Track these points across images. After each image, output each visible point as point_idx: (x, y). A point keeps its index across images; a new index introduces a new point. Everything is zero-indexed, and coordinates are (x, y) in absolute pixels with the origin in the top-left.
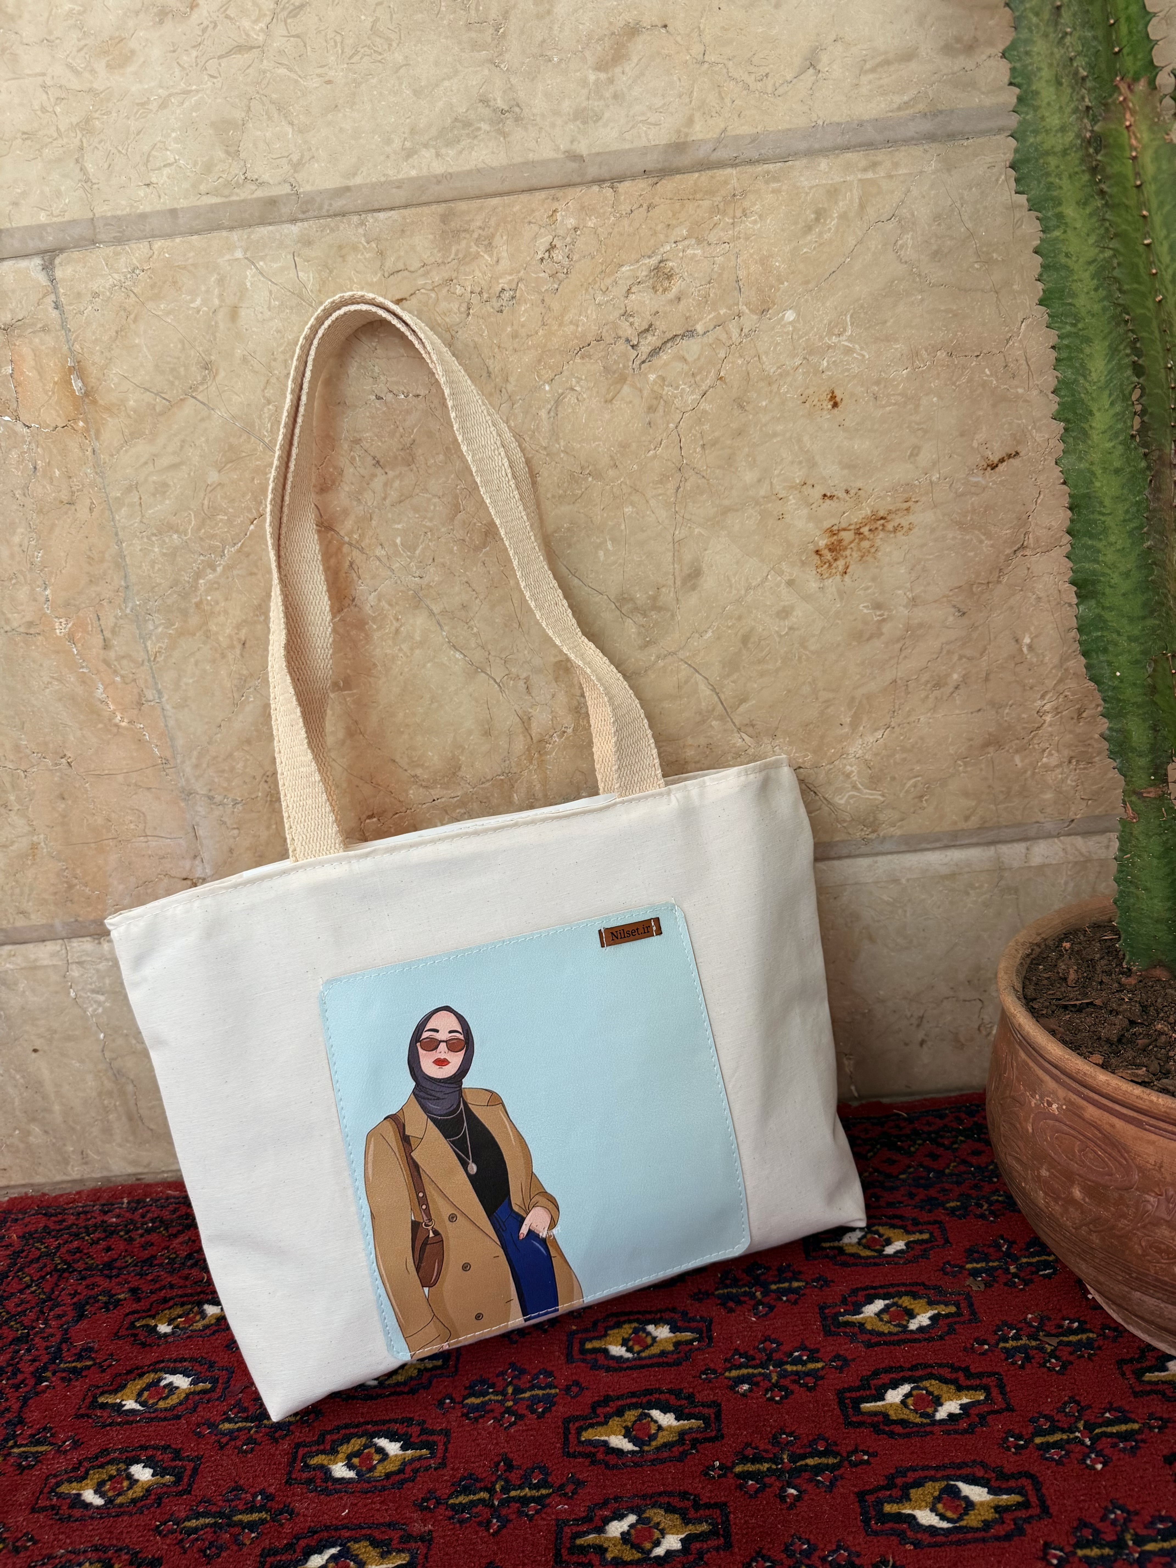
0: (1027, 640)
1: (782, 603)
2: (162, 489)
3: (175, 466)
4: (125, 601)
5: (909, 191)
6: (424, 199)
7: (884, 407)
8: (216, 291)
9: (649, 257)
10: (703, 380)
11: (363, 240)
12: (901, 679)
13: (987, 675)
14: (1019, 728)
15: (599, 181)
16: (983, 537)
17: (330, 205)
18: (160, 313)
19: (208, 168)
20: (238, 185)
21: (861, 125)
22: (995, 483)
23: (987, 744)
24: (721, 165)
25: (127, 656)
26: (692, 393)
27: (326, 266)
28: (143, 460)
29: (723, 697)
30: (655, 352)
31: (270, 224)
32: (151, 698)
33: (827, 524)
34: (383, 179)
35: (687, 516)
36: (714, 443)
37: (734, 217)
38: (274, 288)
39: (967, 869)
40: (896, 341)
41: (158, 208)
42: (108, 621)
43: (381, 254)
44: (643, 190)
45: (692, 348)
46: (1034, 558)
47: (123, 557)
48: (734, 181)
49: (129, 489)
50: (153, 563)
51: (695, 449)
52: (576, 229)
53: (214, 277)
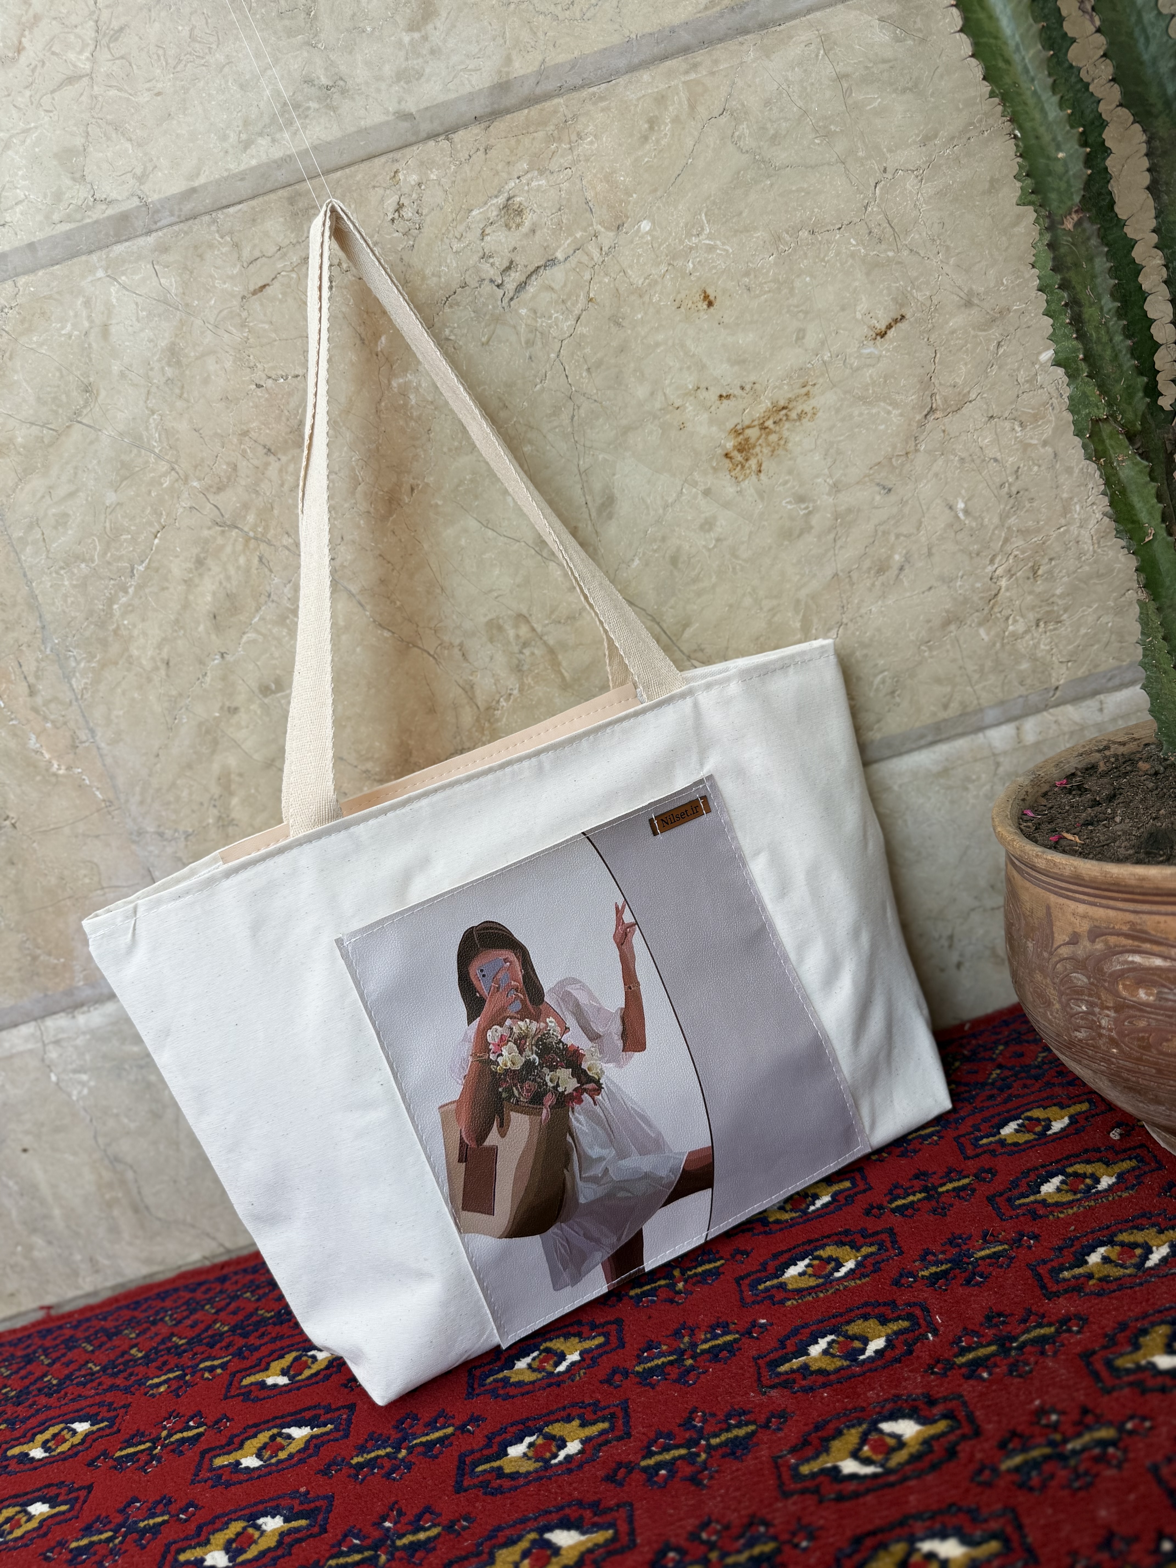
0: (961, 505)
1: (703, 516)
2: (62, 520)
3: (72, 495)
4: (43, 642)
5: (734, 83)
6: (269, 186)
7: (758, 296)
8: (84, 314)
9: (496, 197)
10: (573, 305)
11: (217, 236)
12: (842, 571)
13: (929, 549)
14: (975, 599)
15: (433, 136)
16: (890, 408)
17: (180, 210)
18: (34, 346)
19: (58, 197)
20: (89, 208)
21: (673, 30)
22: (888, 350)
23: (947, 623)
24: (548, 96)
25: (55, 699)
26: (566, 320)
27: (185, 268)
28: (39, 495)
29: (665, 626)
30: (521, 287)
31: (126, 240)
32: (84, 738)
33: (730, 425)
34: (225, 174)
35: (588, 444)
36: (599, 364)
37: (570, 142)
38: (140, 300)
39: (960, 762)
40: (756, 229)
41: (17, 244)
42: (30, 666)
43: (236, 245)
44: (477, 135)
45: (556, 275)
46: (946, 420)
47: (35, 597)
48: (563, 109)
49: (30, 527)
50: (65, 597)
51: (581, 374)
52: (419, 185)
53: (80, 301)
